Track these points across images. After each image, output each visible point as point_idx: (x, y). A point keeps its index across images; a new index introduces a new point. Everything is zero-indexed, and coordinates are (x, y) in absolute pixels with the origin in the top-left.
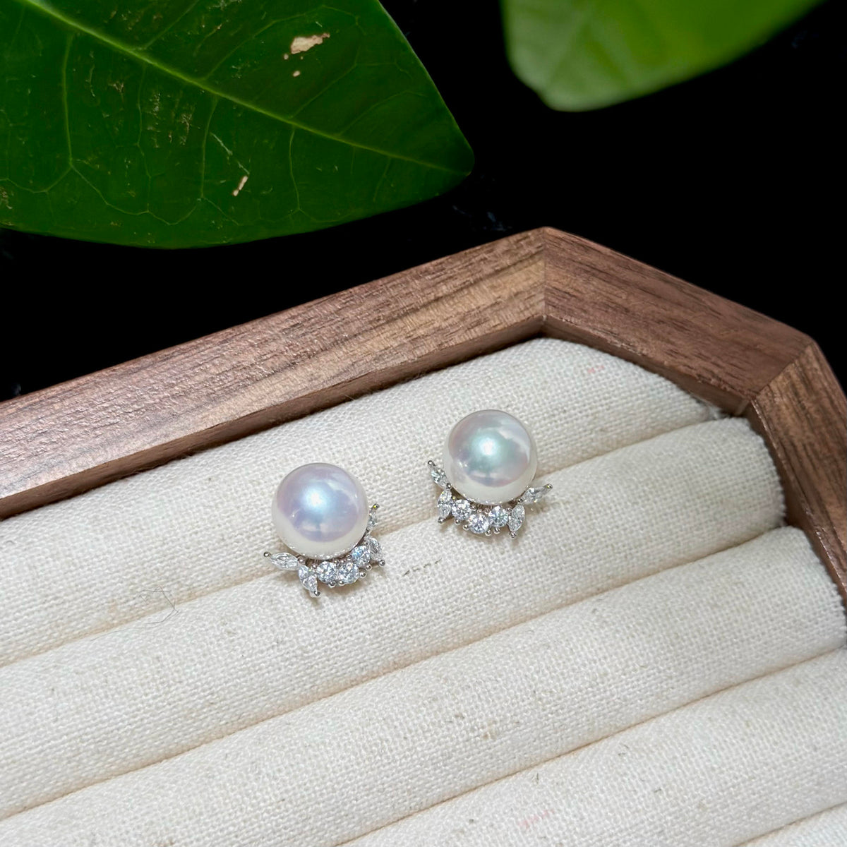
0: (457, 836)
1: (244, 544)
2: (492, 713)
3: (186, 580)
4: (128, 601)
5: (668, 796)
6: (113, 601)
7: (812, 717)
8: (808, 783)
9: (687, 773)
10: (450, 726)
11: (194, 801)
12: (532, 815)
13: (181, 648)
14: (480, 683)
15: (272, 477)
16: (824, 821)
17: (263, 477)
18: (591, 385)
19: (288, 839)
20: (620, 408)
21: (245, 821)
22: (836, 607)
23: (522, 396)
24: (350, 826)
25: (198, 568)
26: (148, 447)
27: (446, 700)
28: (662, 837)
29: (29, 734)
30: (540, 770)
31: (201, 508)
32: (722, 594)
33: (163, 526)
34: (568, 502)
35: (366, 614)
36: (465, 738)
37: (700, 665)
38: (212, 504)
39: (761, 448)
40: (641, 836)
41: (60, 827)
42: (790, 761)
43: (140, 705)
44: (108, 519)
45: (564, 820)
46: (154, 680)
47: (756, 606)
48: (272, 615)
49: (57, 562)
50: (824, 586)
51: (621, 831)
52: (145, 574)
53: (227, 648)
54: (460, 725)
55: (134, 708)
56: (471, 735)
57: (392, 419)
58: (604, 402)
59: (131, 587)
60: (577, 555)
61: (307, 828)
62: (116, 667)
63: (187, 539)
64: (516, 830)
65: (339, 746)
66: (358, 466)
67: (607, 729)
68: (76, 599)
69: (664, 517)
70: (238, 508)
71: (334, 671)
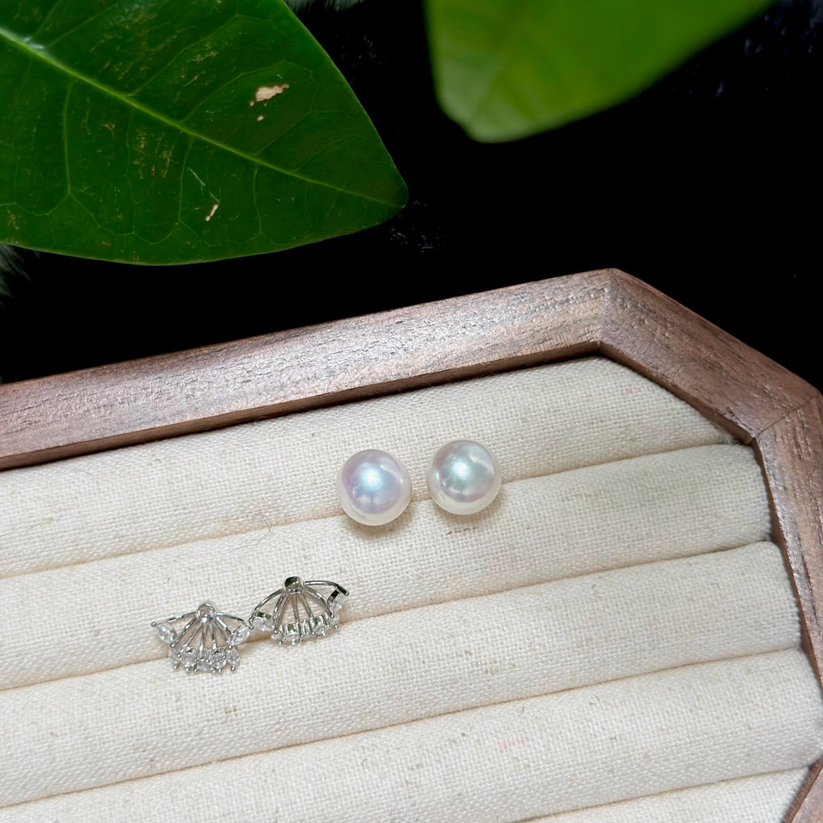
0: (450, 744)
1: (331, 489)
2: (494, 654)
3: (284, 509)
4: (238, 518)
5: (622, 744)
6: (227, 517)
7: (752, 702)
8: (740, 753)
9: (641, 729)
10: (460, 658)
11: (257, 682)
12: (511, 739)
13: (268, 563)
14: (490, 629)
15: (360, 440)
16: (750, 784)
17: (353, 440)
18: (627, 403)
19: (323, 722)
20: (649, 424)
21: (291, 704)
22: (793, 616)
23: (569, 404)
24: (372, 720)
25: (293, 502)
26: (269, 403)
27: (461, 638)
28: (611, 775)
29: (146, 609)
30: (528, 703)
31: (302, 456)
32: (700, 591)
33: (271, 466)
34: (590, 496)
35: (412, 560)
36: (471, 669)
37: (670, 644)
38: (311, 454)
39: (758, 476)
40: (594, 771)
41: (158, 682)
42: (727, 735)
43: (230, 602)
44: (232, 454)
45: (535, 748)
46: (244, 584)
47: (725, 605)
48: (341, 549)
49: (189, 482)
50: (786, 598)
51: (579, 765)
52: (253, 500)
53: (302, 569)
54: (467, 659)
55: (226, 603)
56: (475, 668)
57: (462, 408)
58: (636, 418)
59: (242, 509)
60: (589, 539)
61: (339, 717)
62: (217, 569)
63: (289, 479)
64: (496, 749)
65: (372, 659)
66: (428, 442)
67: (587, 681)
68: (199, 511)
69: (666, 520)
70: (330, 461)
71: (381, 599)
